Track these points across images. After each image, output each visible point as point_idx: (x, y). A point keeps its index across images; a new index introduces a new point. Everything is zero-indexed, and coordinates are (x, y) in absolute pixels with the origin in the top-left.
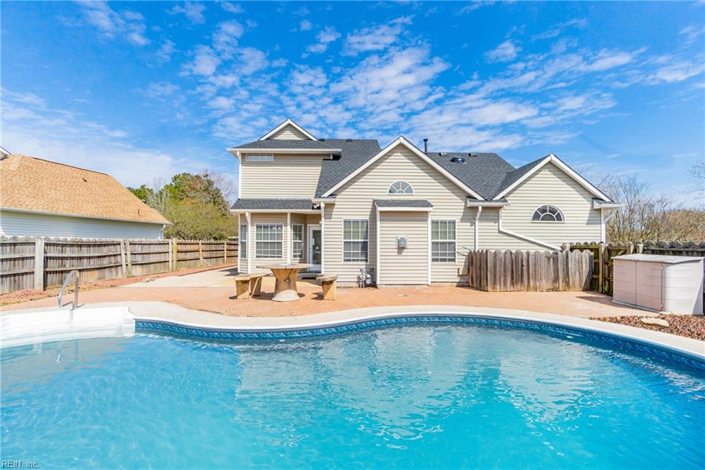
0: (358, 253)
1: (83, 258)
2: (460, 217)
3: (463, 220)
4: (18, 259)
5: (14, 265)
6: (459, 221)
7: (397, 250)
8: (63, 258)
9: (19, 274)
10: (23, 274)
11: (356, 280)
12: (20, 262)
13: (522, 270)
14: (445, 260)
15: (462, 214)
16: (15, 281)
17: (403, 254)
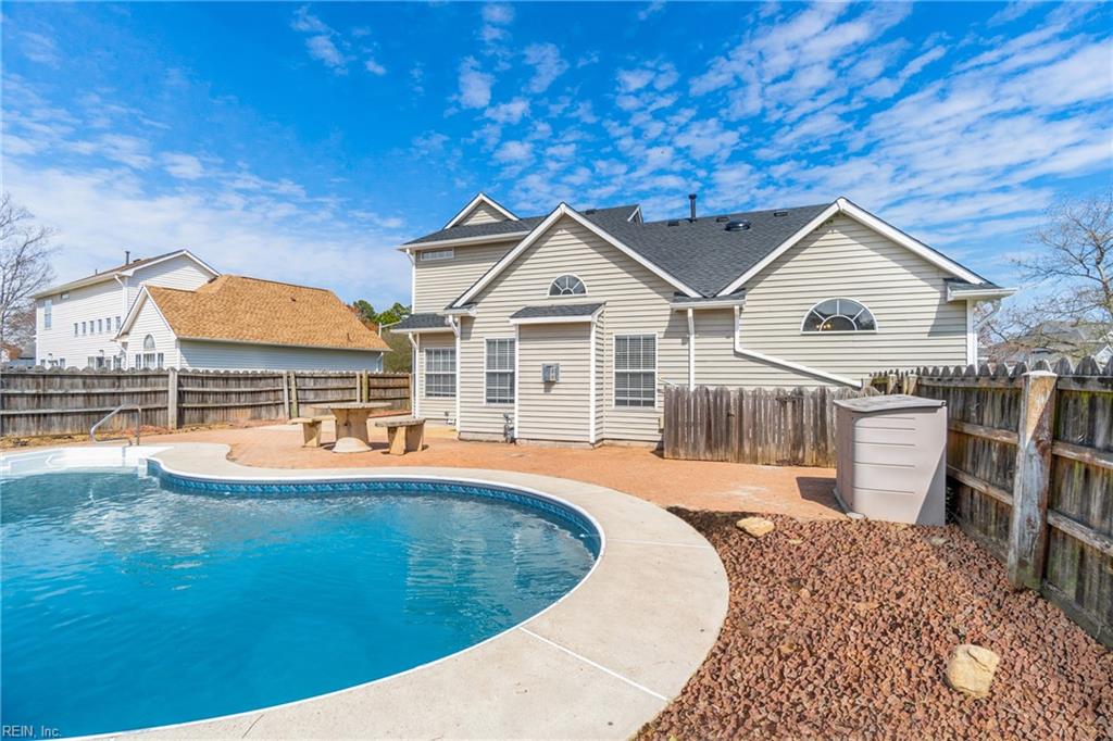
0: (505, 390)
1: (231, 393)
2: (664, 329)
3: (668, 334)
4: (150, 392)
5: (146, 399)
6: (662, 335)
7: (543, 386)
8: (203, 393)
9: (151, 409)
10: (156, 409)
11: (502, 431)
12: (153, 396)
13: (728, 422)
14: (637, 403)
15: (667, 324)
16: (147, 417)
17: (553, 392)
